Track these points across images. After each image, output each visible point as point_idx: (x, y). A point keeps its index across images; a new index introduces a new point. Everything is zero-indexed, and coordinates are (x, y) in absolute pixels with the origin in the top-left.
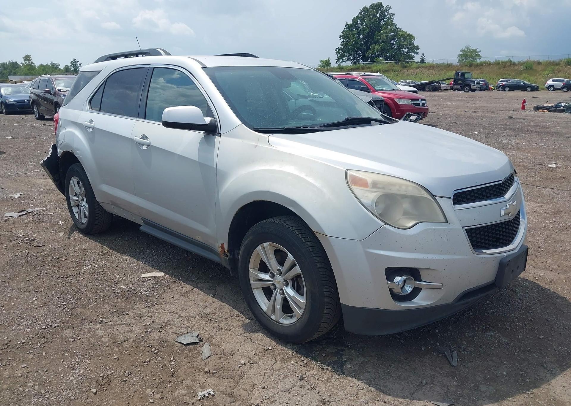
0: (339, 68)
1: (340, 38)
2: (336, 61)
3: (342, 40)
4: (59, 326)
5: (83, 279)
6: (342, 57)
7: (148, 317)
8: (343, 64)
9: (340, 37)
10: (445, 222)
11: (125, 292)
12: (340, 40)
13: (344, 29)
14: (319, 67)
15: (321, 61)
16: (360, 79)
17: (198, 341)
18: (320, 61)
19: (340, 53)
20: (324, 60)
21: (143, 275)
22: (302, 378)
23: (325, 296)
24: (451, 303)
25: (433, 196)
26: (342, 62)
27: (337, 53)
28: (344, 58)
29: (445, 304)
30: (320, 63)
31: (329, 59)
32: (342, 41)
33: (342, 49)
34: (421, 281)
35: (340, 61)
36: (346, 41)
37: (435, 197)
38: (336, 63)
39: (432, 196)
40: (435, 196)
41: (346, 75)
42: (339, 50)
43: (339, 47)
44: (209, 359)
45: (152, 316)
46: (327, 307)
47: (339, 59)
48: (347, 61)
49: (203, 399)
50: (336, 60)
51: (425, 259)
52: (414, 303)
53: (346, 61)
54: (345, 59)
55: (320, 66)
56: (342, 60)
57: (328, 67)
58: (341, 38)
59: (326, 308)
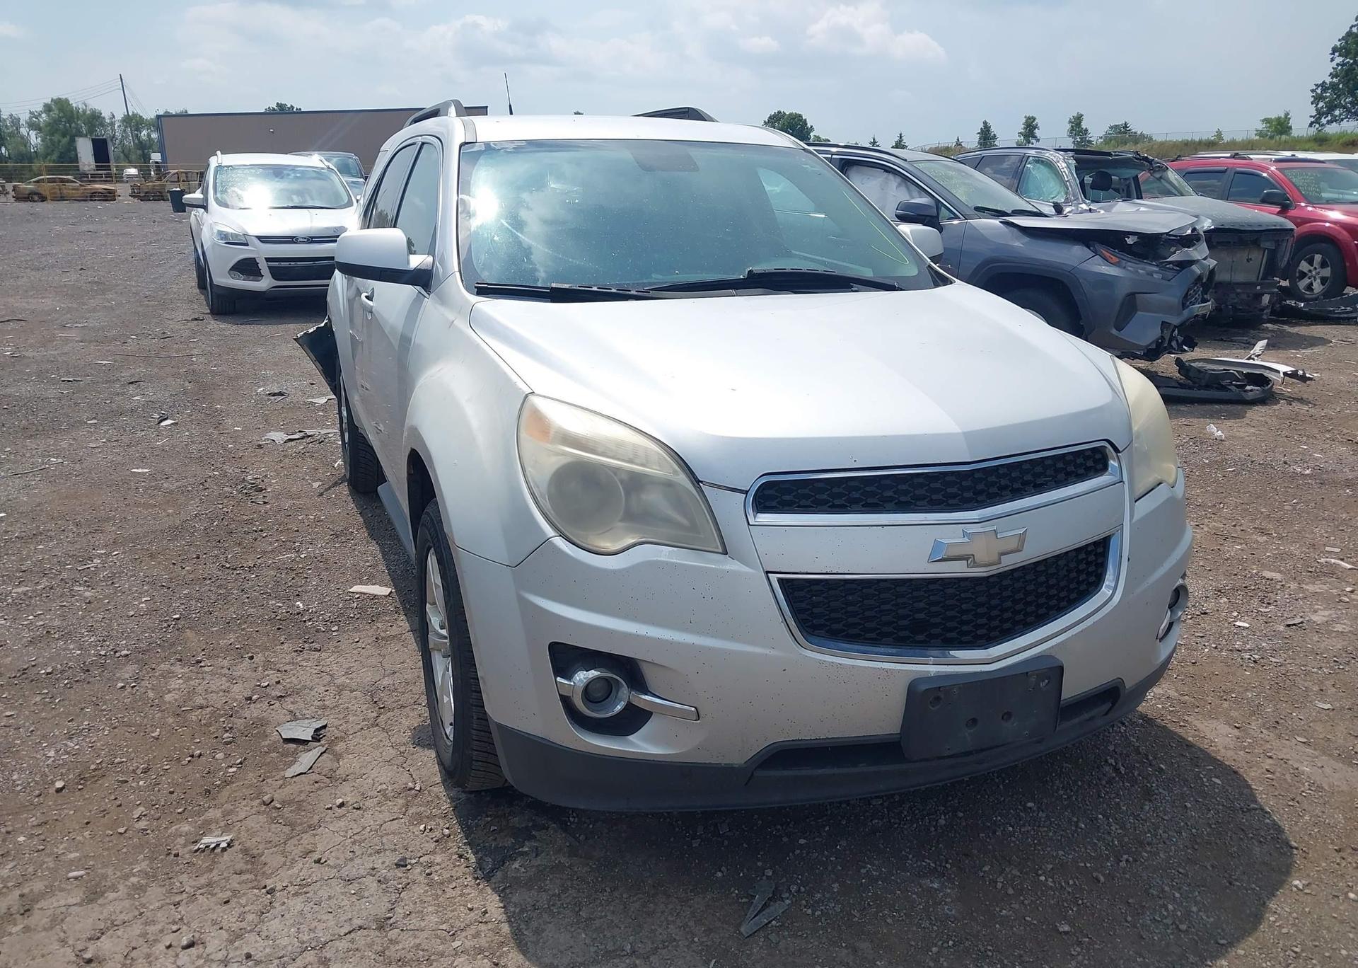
0: (1315, 139)
1: (1333, 54)
2: (1313, 120)
3: (1339, 60)
4: (128, 655)
5: (257, 576)
6: (1331, 107)
7: (278, 671)
8: (1332, 129)
9: (1335, 50)
10: (721, 551)
11: (291, 614)
12: (1332, 60)
13: (1351, 28)
14: (1258, 137)
15: (1267, 121)
16: (1272, 174)
17: (310, 739)
18: (1263, 121)
19: (1326, 97)
20: (1273, 116)
21: (356, 589)
22: (402, 863)
23: (474, 689)
24: (737, 766)
25: (696, 481)
26: (1329, 122)
27: (1317, 99)
28: (1337, 113)
29: (720, 764)
30: (1261, 126)
31: (1287, 114)
32: (1338, 65)
33: (1333, 86)
34: (646, 692)
35: (1324, 121)
36: (1352, 61)
37: (701, 485)
38: (1311, 125)
39: (694, 481)
40: (702, 482)
41: (1233, 161)
42: (1325, 89)
43: (1324, 82)
44: (294, 779)
45: (285, 671)
46: (480, 717)
47: (1320, 114)
48: (1345, 120)
49: (203, 851)
50: (1311, 117)
51: (638, 636)
52: (632, 744)
53: (1342, 120)
54: (1341, 114)
55: (1260, 134)
56: (1329, 118)
57: (1284, 137)
58: (1337, 54)
59: (478, 719)
